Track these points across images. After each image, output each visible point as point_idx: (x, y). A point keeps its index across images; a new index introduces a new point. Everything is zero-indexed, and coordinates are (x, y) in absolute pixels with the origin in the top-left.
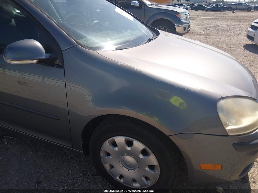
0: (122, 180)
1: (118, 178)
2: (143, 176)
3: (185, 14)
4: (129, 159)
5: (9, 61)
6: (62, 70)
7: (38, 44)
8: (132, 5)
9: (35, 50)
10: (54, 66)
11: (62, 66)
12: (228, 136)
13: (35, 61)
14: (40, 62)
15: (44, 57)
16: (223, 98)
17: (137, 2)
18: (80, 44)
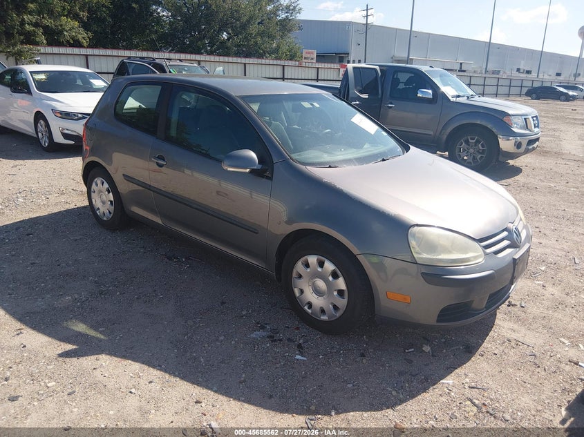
0: (310, 311)
1: (306, 308)
2: (332, 303)
3: (523, 117)
4: (321, 284)
5: (225, 168)
6: (270, 182)
7: (253, 155)
8: (419, 95)
9: (250, 160)
10: (263, 177)
11: (270, 178)
12: (416, 263)
13: (248, 170)
14: (252, 171)
15: (255, 168)
16: (417, 225)
17: (430, 91)
18: (291, 158)
